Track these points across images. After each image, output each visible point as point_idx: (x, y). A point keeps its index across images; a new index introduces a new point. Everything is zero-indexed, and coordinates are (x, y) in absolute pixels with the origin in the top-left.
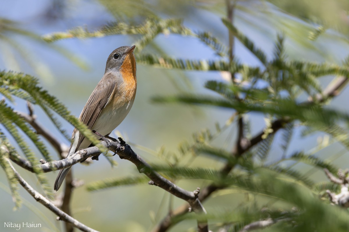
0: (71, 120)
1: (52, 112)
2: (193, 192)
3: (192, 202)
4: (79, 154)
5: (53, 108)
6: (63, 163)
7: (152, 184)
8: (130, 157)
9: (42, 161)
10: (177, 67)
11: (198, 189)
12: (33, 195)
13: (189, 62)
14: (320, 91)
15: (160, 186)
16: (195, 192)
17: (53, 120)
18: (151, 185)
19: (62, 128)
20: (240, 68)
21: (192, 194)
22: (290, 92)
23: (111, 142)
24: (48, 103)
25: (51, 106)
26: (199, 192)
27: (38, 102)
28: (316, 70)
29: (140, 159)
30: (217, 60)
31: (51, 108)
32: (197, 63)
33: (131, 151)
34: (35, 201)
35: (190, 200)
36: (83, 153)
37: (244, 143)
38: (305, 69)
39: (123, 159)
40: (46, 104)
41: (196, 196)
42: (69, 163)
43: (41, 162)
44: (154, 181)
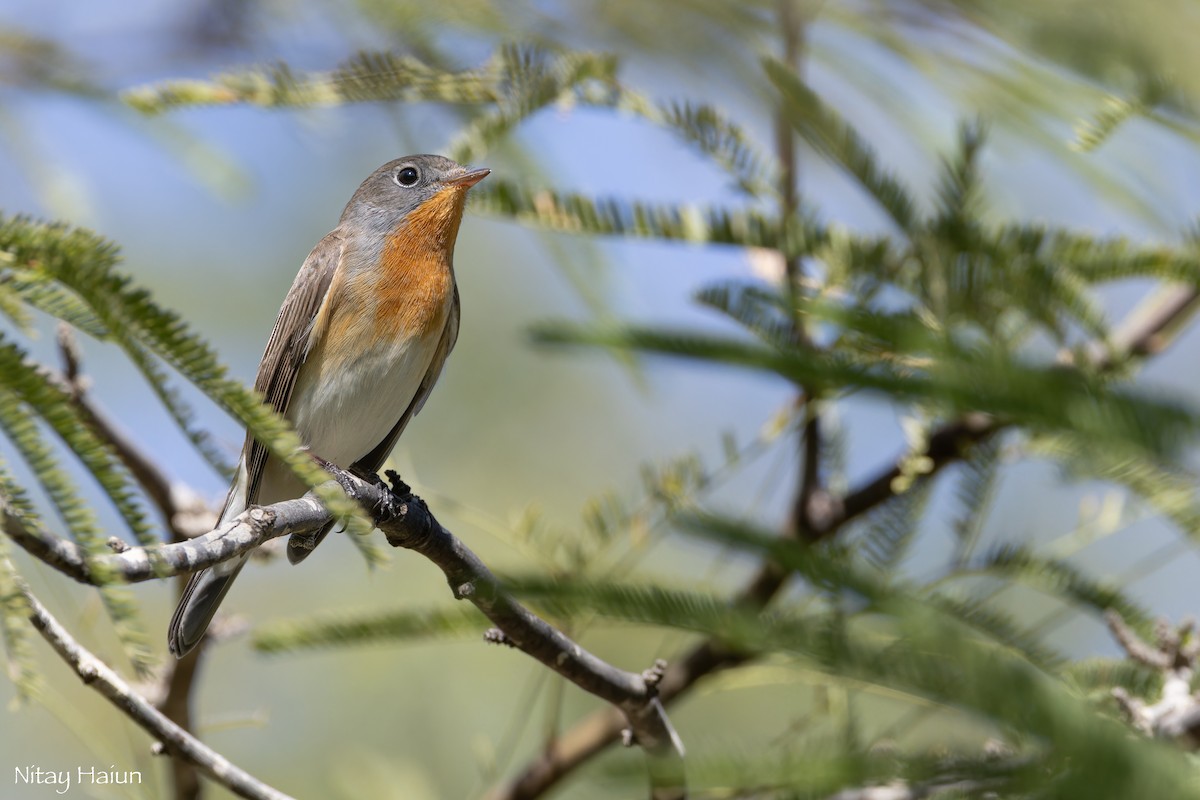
0: (231, 398)
1: (164, 366)
2: (641, 673)
3: (634, 711)
4: (245, 525)
5: (169, 354)
6: (188, 554)
7: (496, 641)
8: (423, 542)
9: (116, 544)
10: (597, 228)
11: (659, 667)
12: (74, 662)
13: (639, 210)
14: (1100, 333)
15: (524, 649)
16: (650, 675)
17: (165, 397)
18: (494, 645)
19: (196, 426)
20: (817, 240)
21: (637, 682)
22: (991, 330)
23: (360, 485)
24: (152, 334)
25: (162, 347)
26: (660, 677)
27: (117, 332)
28: (1090, 257)
29: (461, 549)
30: (739, 209)
31: (162, 353)
32: (670, 216)
33: (428, 519)
34: (79, 682)
35: (627, 704)
36: (260, 522)
37: (821, 507)
38: (1046, 251)
39: (400, 549)
40: (145, 339)
41: (652, 689)
42: (209, 554)
43: (110, 545)
44: (504, 630)
